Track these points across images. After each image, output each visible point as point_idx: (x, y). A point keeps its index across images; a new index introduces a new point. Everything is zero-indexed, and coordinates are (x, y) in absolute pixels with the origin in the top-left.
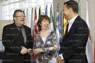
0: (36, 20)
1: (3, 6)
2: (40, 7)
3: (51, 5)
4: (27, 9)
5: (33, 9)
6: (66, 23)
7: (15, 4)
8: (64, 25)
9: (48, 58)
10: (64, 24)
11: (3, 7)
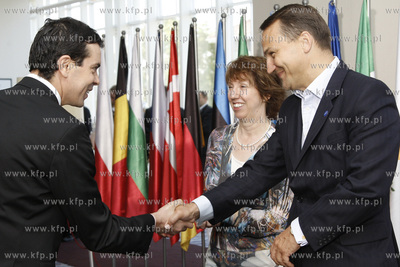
0: (174, 77)
1: (35, 14)
2: (194, 20)
3: (244, 12)
4: (138, 30)
5: (161, 27)
7: (88, 6)
9: (237, 250)
11: (33, 18)
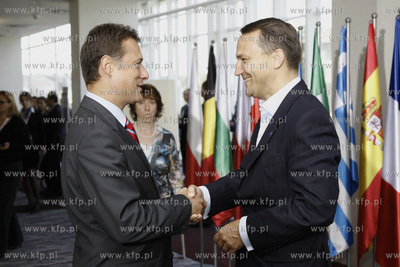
3: (318, 24)
4: (225, 39)
6: (373, 102)
8: (368, 110)
10: (367, 104)
